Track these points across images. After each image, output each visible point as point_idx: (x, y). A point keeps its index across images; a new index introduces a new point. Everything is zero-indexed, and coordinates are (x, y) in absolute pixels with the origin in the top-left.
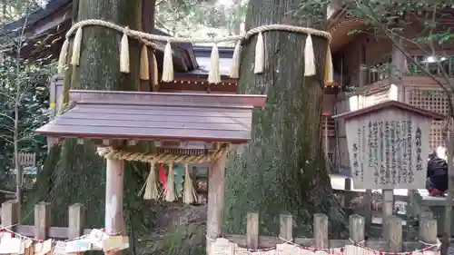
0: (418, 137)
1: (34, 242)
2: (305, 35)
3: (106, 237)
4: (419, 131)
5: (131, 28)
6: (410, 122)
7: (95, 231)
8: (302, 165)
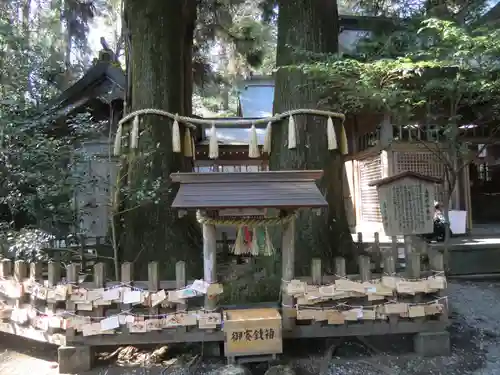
0: (427, 196)
1: (151, 293)
2: (327, 117)
3: (207, 285)
4: (427, 192)
5: (180, 115)
6: (420, 186)
7: (197, 281)
8: (331, 222)
